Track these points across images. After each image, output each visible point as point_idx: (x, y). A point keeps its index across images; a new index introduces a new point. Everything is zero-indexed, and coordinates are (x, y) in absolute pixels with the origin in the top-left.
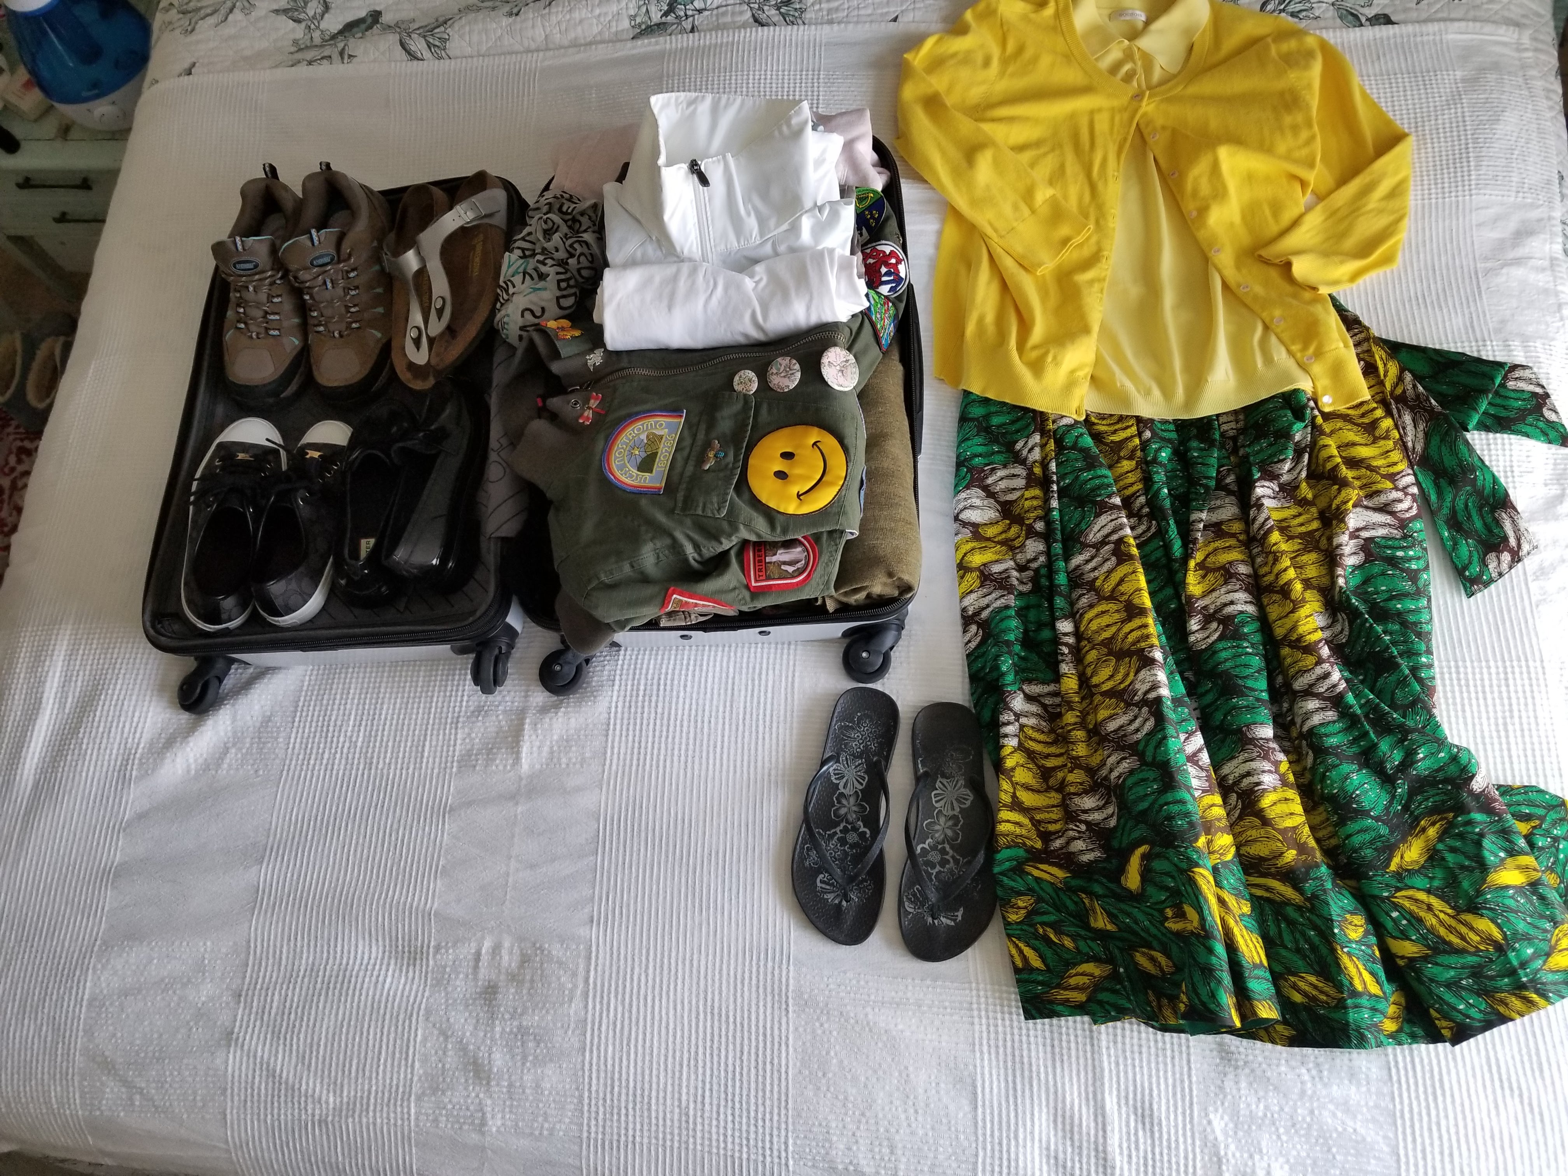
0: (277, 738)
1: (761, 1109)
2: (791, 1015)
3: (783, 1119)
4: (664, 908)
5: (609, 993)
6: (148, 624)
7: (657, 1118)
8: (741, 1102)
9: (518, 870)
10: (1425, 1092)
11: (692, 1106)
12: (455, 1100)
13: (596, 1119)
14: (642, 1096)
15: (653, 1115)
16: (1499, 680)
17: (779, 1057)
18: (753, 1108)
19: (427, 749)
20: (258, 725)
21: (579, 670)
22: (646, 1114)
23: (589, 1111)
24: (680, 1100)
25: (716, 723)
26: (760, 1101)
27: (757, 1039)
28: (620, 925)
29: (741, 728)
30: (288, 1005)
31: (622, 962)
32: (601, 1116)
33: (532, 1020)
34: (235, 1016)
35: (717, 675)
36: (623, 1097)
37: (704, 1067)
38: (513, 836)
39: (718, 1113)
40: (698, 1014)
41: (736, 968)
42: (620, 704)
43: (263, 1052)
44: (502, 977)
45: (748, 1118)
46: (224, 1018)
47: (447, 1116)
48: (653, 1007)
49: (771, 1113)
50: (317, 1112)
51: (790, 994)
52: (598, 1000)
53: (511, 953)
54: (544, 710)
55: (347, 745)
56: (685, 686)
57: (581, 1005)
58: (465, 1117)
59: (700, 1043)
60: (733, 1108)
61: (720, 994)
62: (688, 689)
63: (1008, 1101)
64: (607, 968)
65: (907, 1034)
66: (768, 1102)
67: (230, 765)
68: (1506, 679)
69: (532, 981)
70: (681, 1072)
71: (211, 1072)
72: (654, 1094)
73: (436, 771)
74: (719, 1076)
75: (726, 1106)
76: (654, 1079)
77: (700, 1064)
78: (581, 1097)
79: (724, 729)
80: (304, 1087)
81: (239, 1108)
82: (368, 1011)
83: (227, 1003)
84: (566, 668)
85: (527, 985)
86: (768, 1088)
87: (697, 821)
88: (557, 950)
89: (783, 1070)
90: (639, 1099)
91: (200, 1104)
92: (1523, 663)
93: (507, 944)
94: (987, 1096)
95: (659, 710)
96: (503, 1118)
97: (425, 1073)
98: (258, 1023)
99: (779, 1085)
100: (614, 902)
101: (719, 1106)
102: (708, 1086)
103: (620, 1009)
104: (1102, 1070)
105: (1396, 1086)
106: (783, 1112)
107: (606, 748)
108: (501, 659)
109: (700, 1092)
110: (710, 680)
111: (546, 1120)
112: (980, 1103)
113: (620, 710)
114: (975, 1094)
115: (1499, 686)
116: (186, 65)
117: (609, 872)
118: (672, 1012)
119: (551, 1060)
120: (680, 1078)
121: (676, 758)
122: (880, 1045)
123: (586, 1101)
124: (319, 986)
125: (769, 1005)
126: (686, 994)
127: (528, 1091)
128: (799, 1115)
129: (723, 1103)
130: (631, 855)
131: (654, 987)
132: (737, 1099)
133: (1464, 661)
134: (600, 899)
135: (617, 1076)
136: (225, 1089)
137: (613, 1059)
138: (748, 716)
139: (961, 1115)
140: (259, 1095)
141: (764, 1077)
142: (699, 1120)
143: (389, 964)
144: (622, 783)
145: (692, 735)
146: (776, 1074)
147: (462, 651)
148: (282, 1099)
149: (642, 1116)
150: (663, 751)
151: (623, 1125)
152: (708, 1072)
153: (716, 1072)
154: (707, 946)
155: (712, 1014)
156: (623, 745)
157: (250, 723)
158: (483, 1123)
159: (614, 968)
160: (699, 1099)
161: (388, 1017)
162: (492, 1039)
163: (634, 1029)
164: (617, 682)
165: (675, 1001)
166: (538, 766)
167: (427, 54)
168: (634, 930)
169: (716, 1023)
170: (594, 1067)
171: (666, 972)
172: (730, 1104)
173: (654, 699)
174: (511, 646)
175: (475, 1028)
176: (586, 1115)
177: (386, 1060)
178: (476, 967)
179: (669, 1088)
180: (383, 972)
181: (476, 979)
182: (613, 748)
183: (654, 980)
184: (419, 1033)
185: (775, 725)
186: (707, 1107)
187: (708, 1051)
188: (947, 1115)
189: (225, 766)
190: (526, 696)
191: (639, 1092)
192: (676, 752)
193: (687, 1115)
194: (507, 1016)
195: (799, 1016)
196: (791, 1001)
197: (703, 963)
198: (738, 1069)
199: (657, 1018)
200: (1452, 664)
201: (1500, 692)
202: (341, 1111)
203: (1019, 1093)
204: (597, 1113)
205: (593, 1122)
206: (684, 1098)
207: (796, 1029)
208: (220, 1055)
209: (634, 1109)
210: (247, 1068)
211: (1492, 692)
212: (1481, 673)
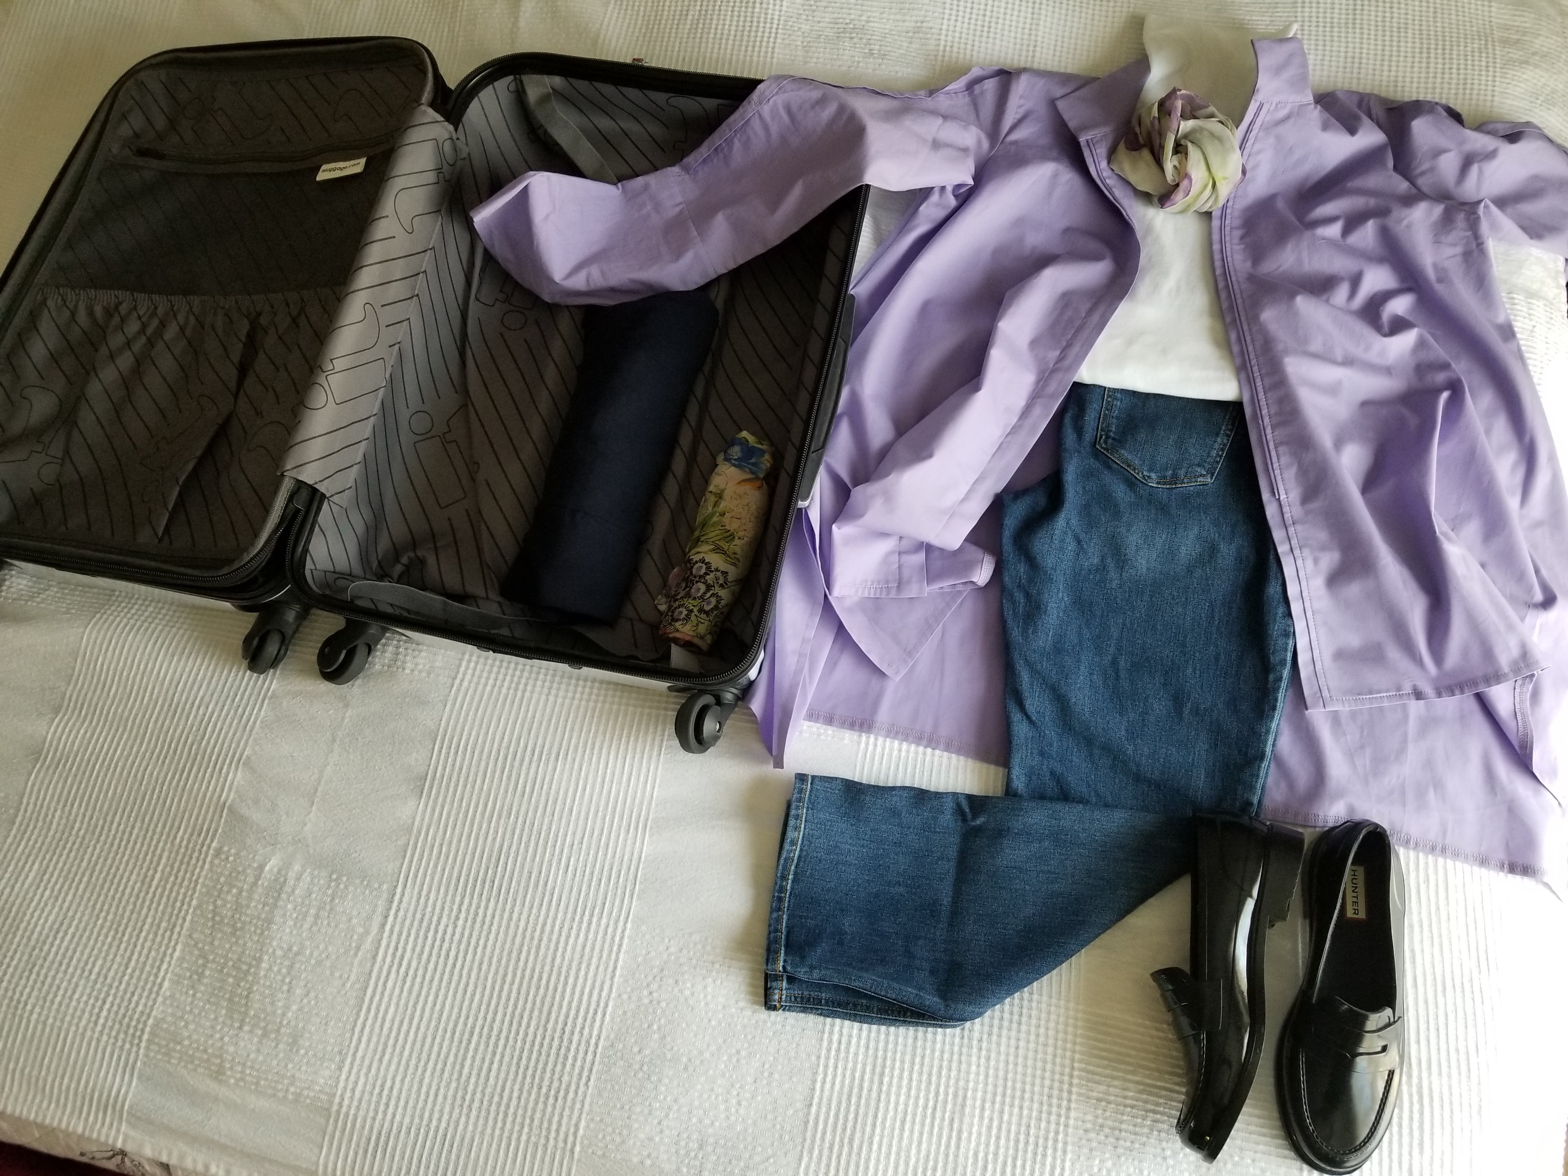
8: (533, 1076)
13: (353, 1091)
17: (592, 1027)
18: (546, 1083)
23: (347, 1081)
31: (429, 909)
37: (499, 1035)
39: (503, 1087)
52: (391, 949)
57: (370, 954)
60: (523, 1083)
64: (410, 915)
70: (470, 1041)
75: (514, 1080)
76: (436, 1047)
77: (495, 1032)
78: (342, 1062)
89: (593, 1041)
101: (506, 1080)
120: (467, 1047)
128: (600, 1095)
135: (392, 1041)
142: (478, 1095)
152: (502, 1041)
159: (418, 916)
170: (368, 1028)
172: (520, 1078)
176: (342, 1084)
186: (491, 1082)
193: (465, 1090)
198: (539, 1038)
204: (356, 1083)
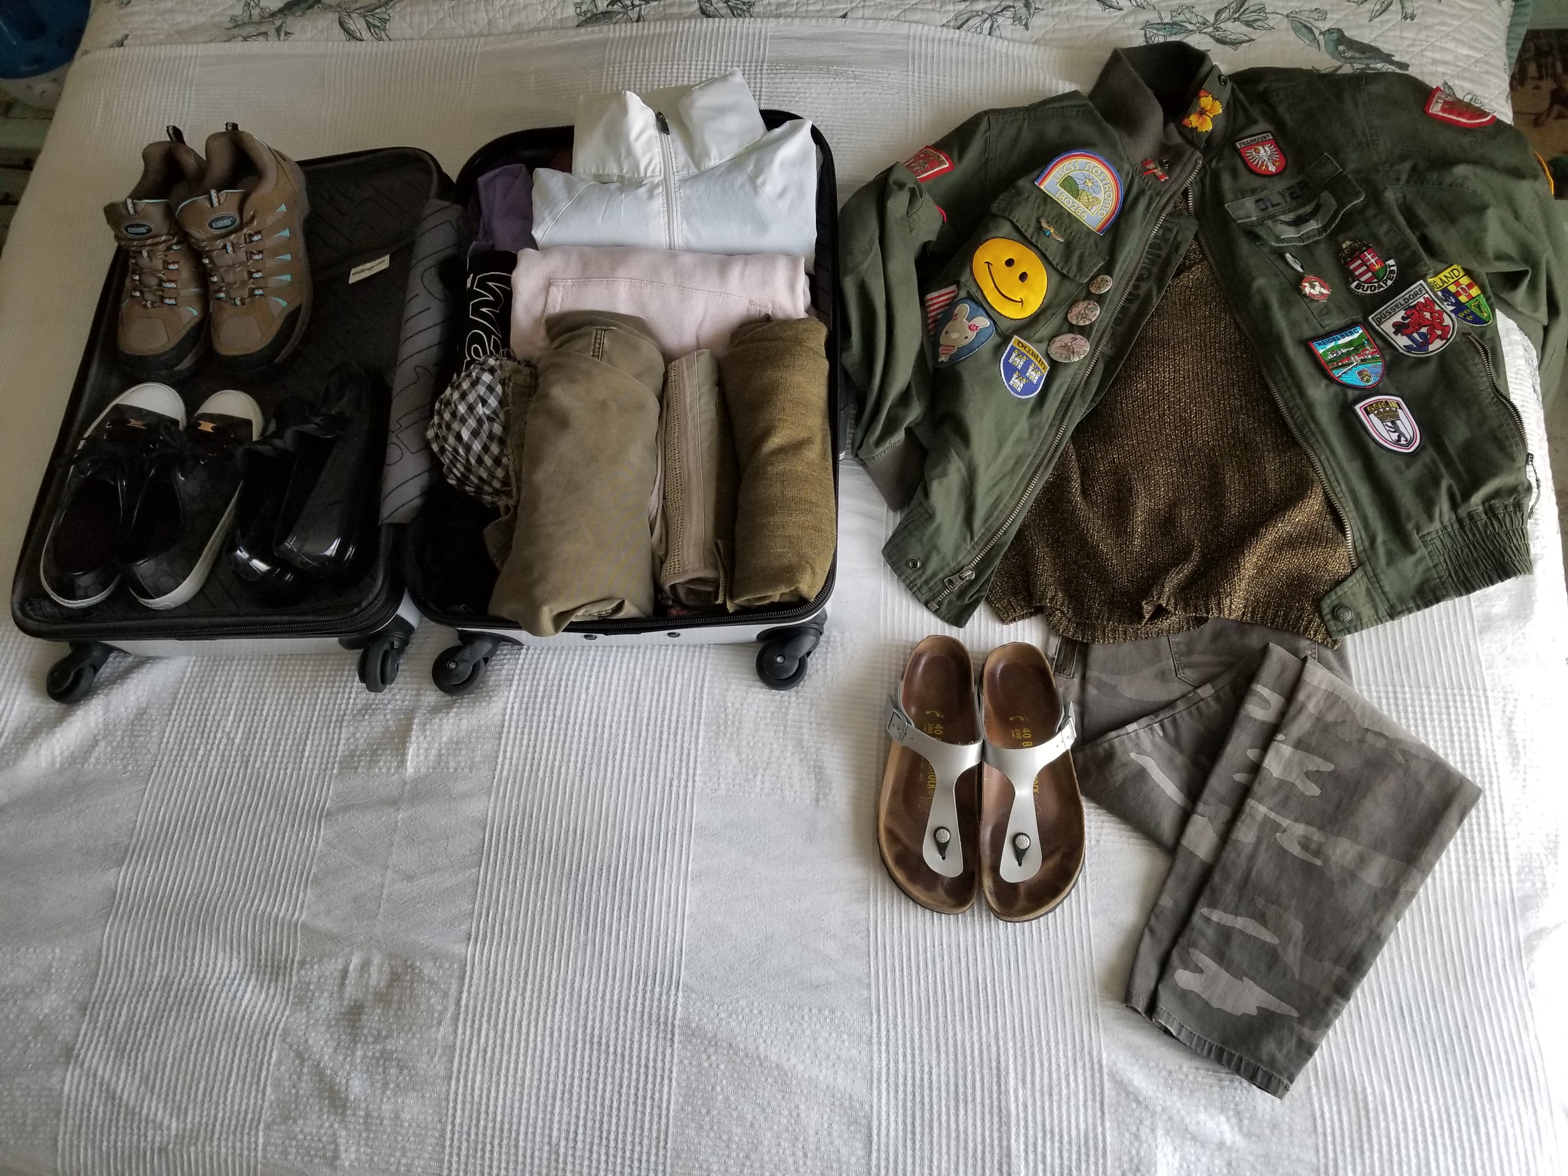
0: (150, 732)
1: (637, 1148)
2: (676, 1045)
3: (661, 1160)
4: (548, 926)
5: (482, 1016)
6: (16, 606)
7: (524, 1156)
8: (616, 1140)
9: (393, 881)
10: (1352, 1146)
11: (563, 1143)
12: (307, 1130)
13: (459, 1155)
14: (510, 1131)
15: (521, 1152)
16: (1439, 707)
17: (661, 1092)
18: (629, 1147)
19: (308, 748)
20: (132, 717)
21: (476, 668)
22: (513, 1150)
23: (451, 1146)
24: (550, 1137)
25: (618, 728)
26: (637, 1140)
27: (638, 1071)
28: (499, 944)
29: (644, 734)
30: (136, 1019)
31: (498, 983)
32: (464, 1152)
33: (397, 1043)
34: (79, 1030)
35: (623, 677)
36: (489, 1132)
37: (579, 1100)
38: (392, 845)
39: (591, 1151)
40: (576, 1043)
41: (620, 993)
42: (516, 706)
43: (104, 1071)
44: (369, 997)
45: (623, 1158)
46: (65, 1033)
47: (297, 1147)
48: (528, 1034)
49: (649, 1153)
50: (158, 1138)
51: (677, 1022)
52: (469, 1024)
53: (380, 971)
54: (435, 710)
55: (224, 741)
56: (588, 688)
57: (451, 1029)
58: (315, 1149)
59: (577, 1074)
60: (608, 1147)
61: (601, 1021)
62: (591, 691)
63: (905, 1146)
64: (481, 990)
65: (800, 1068)
66: (646, 1142)
67: (97, 759)
68: (1448, 708)
69: (400, 1002)
70: (553, 1106)
71: (45, 1093)
72: (522, 1128)
73: (315, 772)
74: (594, 1112)
75: (600, 1144)
76: (524, 1113)
77: (575, 1097)
78: (443, 1131)
79: (625, 735)
80: (145, 1111)
81: (72, 1133)
82: (221, 1029)
83: (71, 1017)
84: (462, 667)
85: (394, 1006)
86: (647, 1125)
87: (590, 833)
88: (429, 969)
89: (664, 1105)
90: (506, 1134)
91: (29, 1128)
92: (1465, 691)
93: (376, 961)
94: (883, 1140)
95: (558, 713)
96: (358, 1151)
97: (278, 1100)
98: (102, 1039)
99: (659, 1123)
100: (495, 920)
101: (592, 1143)
102: (581, 1122)
103: (492, 1034)
104: (1009, 1116)
105: (1321, 1138)
106: (661, 1152)
107: (498, 751)
108: (393, 655)
109: (572, 1128)
110: (614, 682)
111: (404, 1155)
112: (875, 1147)
113: (515, 711)
114: (870, 1137)
115: (1440, 714)
116: (119, 37)
117: (491, 886)
118: (548, 1040)
119: (414, 1089)
120: (552, 1112)
121: (572, 765)
122: (770, 1080)
123: (449, 1135)
124: (171, 1000)
125: (654, 1034)
126: (565, 1020)
127: (386, 1122)
128: (679, 1157)
129: (596, 1141)
130: (517, 868)
131: (530, 1012)
132: (612, 1136)
133: (1403, 686)
134: (480, 915)
135: (483, 1108)
136: (59, 1112)
137: (481, 1089)
138: (652, 722)
139: (853, 1160)
140: (96, 1118)
141: (643, 1113)
142: (570, 1159)
143: (249, 979)
144: (512, 791)
145: (591, 741)
146: (656, 1111)
147: (350, 645)
148: (121, 1123)
149: (508, 1153)
150: (558, 757)
151: (487, 1162)
152: (583, 1106)
153: (591, 1107)
154: (591, 968)
155: (592, 1043)
156: (516, 749)
157: (124, 715)
158: (336, 1156)
159: (489, 989)
160: (571, 1136)
161: (242, 1035)
162: (353, 1064)
163: (505, 1057)
164: (515, 682)
165: (552, 1028)
166: (423, 770)
167: (366, 35)
168: (513, 950)
169: (595, 1053)
170: (460, 1097)
171: (544, 995)
172: (604, 1142)
173: (553, 700)
174: (405, 643)
175: (335, 1051)
176: (448, 1150)
177: (236, 1084)
178: (342, 985)
179: (540, 1123)
180: (241, 988)
181: (341, 998)
182: (505, 751)
183: (531, 1004)
184: (274, 1055)
185: (680, 732)
186: (579, 1145)
187: (584, 1083)
188: (838, 1160)
189: (93, 760)
190: (418, 695)
191: (506, 1126)
192: (573, 759)
193: (557, 1153)
194: (370, 1039)
195: (684, 1048)
196: (677, 1030)
197: (585, 985)
198: (615, 1104)
199: (531, 1045)
200: (1390, 689)
201: (1441, 721)
202: (183, 1138)
203: (918, 1137)
204: (460, 1148)
205: (455, 1159)
206: (555, 1134)
207: (681, 1062)
208: (58, 1072)
209: (500, 1145)
210: (85, 1089)
211: (1432, 720)
212: (1421, 700)
